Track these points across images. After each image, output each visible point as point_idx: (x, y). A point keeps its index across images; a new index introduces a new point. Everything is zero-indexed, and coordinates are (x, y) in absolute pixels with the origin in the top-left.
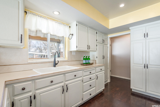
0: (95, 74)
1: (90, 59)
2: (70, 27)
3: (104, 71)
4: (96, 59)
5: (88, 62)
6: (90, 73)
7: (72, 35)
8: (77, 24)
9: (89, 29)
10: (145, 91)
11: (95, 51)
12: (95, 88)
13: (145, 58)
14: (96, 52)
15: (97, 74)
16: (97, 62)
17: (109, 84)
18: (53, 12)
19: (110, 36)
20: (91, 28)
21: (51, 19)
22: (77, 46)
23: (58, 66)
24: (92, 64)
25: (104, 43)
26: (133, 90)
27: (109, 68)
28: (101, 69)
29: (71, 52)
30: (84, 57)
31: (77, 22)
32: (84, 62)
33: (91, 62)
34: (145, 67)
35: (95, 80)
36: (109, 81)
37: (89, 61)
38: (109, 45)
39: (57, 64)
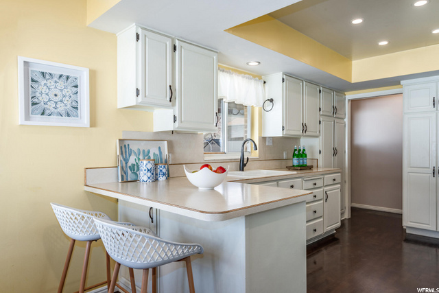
0: (322, 189)
1: (306, 156)
2: (265, 82)
3: (339, 185)
4: (318, 156)
5: (303, 162)
6: (315, 184)
7: (271, 100)
8: (285, 77)
9: (306, 85)
10: (435, 229)
11: (317, 137)
12: (321, 219)
13: (435, 155)
14: (318, 139)
15: (326, 188)
16: (320, 163)
17: (346, 222)
18: (248, 64)
19: (350, 95)
20: (310, 82)
21: (236, 71)
22: (283, 127)
23: (249, 170)
24: (310, 168)
25: (337, 115)
26: (407, 232)
27: (347, 181)
28: (334, 180)
29: (264, 138)
30: (295, 150)
31: (283, 74)
32: (295, 162)
33: (309, 163)
34: (434, 173)
35: (322, 202)
36: (347, 216)
37: (305, 161)
38: (347, 120)
39: (245, 165)
